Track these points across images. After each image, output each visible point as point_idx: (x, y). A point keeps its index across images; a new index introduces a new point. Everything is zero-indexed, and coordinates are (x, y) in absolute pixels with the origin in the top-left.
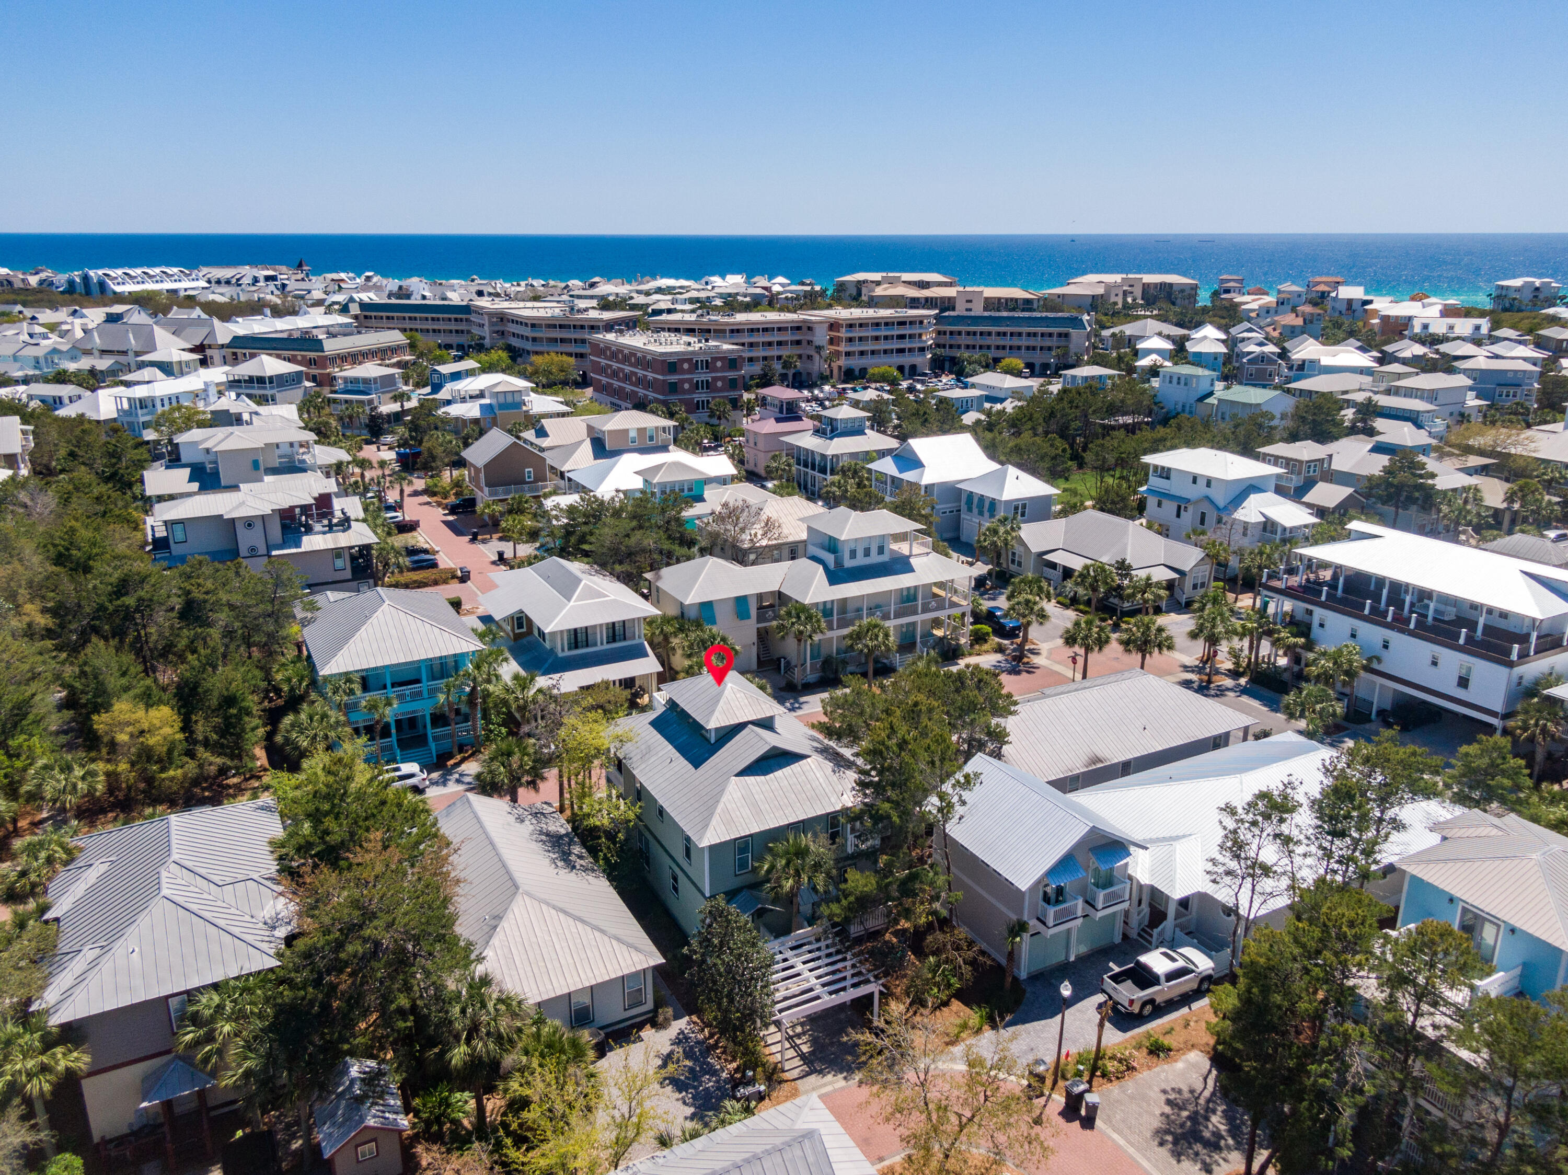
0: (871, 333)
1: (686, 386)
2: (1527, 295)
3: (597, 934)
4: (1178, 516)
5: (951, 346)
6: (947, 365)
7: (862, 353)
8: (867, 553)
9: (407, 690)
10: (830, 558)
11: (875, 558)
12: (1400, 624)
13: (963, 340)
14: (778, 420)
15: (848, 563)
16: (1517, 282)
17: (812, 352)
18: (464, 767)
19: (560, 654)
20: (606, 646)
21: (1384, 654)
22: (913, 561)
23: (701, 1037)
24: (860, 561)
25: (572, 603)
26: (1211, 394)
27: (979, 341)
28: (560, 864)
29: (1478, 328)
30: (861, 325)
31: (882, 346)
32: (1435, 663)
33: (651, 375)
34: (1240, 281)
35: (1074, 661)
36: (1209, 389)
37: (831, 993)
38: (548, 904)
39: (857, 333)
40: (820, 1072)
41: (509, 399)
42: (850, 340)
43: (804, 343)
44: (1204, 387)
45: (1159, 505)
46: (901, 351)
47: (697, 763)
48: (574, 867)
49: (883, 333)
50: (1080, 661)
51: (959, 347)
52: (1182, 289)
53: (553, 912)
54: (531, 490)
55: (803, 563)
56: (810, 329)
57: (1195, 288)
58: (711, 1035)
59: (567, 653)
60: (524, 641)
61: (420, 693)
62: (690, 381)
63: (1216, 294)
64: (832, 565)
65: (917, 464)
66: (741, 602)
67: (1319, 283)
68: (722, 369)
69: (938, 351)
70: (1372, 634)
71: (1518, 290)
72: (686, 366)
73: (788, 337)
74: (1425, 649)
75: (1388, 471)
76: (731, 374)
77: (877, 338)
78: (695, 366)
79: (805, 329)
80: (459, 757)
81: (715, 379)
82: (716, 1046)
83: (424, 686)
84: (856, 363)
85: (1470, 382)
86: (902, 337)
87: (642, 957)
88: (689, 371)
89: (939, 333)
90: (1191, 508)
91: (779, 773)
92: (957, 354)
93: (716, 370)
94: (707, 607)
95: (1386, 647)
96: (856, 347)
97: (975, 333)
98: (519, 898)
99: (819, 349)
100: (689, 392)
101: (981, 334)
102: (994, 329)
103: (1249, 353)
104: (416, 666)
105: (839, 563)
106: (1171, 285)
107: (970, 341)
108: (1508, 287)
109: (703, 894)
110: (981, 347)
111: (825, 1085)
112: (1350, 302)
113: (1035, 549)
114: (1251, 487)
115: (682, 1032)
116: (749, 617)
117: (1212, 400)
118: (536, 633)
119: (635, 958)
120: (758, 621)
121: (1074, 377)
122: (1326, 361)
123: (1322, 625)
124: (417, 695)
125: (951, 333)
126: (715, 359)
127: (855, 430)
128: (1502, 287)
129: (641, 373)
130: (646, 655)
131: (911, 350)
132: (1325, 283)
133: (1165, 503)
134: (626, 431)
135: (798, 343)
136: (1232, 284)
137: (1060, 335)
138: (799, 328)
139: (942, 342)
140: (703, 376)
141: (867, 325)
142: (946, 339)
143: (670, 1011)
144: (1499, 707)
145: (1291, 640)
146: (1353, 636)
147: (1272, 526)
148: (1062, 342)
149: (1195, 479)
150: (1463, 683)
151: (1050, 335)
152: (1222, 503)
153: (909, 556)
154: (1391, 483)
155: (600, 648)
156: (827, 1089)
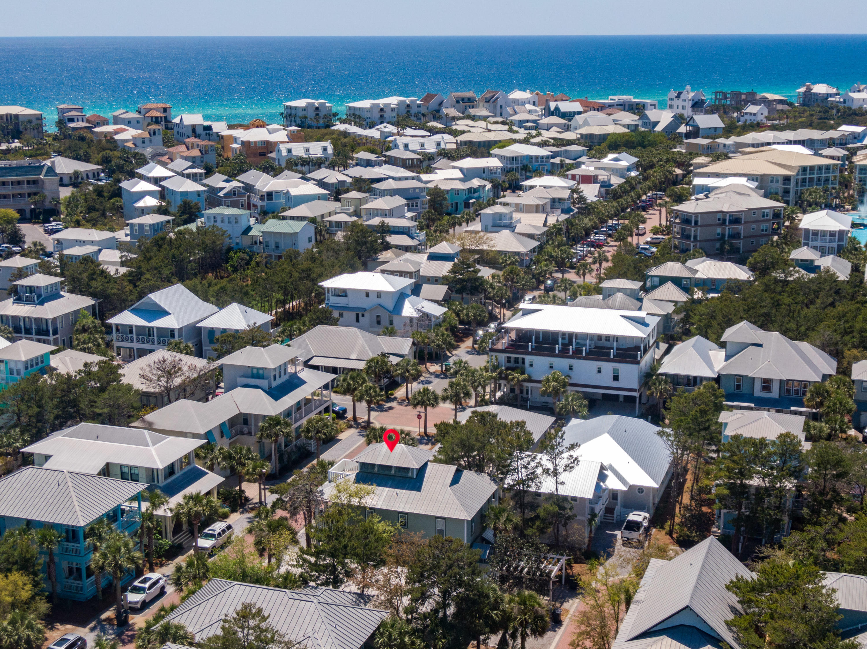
2: (311, 114)
4: (358, 320)
8: (280, 375)
11: (283, 378)
12: (577, 354)
15: (274, 384)
16: (301, 103)
19: (161, 485)
20: (180, 473)
21: (571, 373)
22: (301, 375)
24: (279, 381)
25: (152, 447)
26: (249, 228)
29: (325, 149)
32: (599, 372)
34: (82, 110)
35: (419, 417)
36: (248, 224)
45: (341, 315)
52: (27, 120)
55: (241, 391)
66: (223, 425)
67: (150, 110)
70: (561, 363)
74: (593, 365)
75: (454, 271)
85: (405, 201)
90: (367, 315)
91: (461, 481)
94: (210, 433)
95: (571, 369)
105: (270, 387)
108: (296, 108)
112: (194, 128)
114: (402, 295)
120: (230, 438)
123: (531, 365)
127: (53, 294)
128: (291, 108)
132: (156, 109)
133: (345, 314)
136: (73, 113)
137: (29, 182)
144: (636, 386)
145: (521, 378)
146: (551, 367)
147: (425, 316)
148: (33, 189)
149: (367, 294)
150: (616, 378)
151: (19, 183)
152: (390, 307)
153: (296, 373)
154: (462, 280)
155: (177, 475)
156: (575, 605)
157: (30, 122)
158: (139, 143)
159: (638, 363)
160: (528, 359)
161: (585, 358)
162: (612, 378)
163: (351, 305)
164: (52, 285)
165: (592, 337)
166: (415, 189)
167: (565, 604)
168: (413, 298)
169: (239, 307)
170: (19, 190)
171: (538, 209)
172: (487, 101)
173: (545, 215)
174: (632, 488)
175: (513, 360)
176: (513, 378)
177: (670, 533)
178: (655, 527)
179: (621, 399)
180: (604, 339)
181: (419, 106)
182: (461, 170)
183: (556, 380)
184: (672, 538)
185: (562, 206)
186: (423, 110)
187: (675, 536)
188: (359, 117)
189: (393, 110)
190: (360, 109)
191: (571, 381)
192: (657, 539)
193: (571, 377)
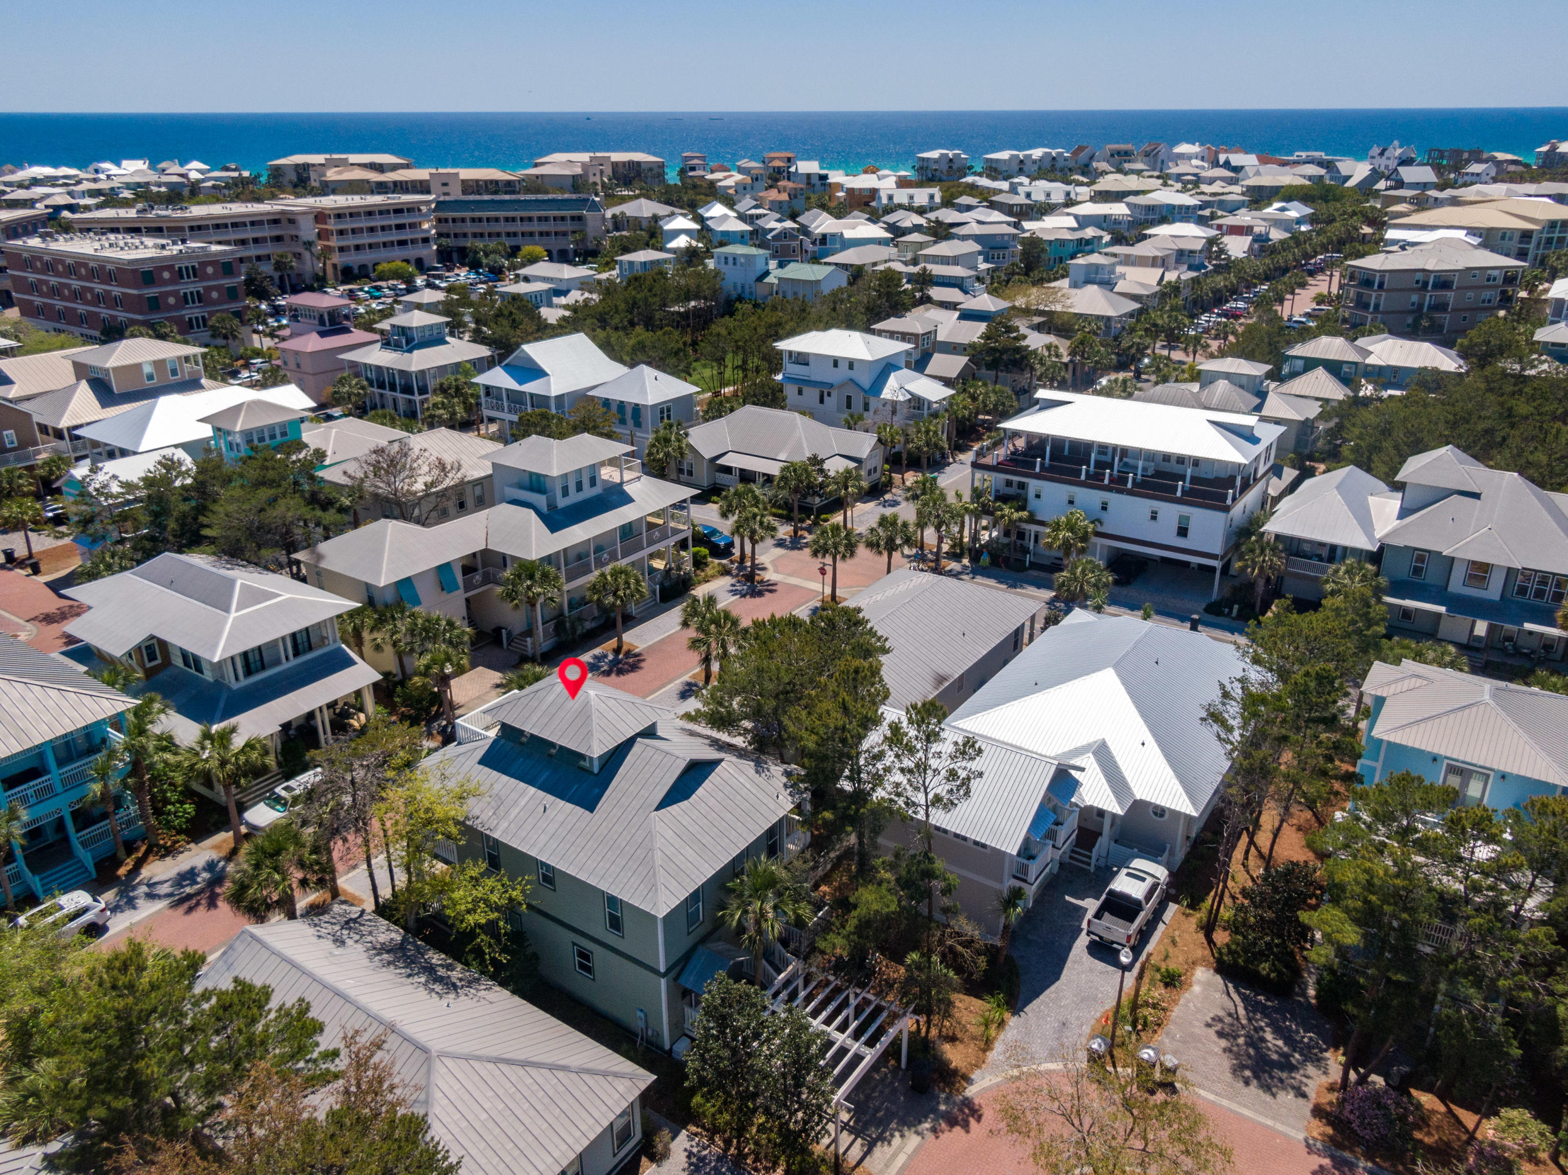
0: (364, 223)
1: (171, 300)
2: (944, 167)
3: (560, 1074)
4: (822, 401)
5: (456, 236)
6: (455, 256)
7: (358, 248)
8: (579, 487)
9: (29, 788)
10: (541, 500)
11: (588, 492)
12: (1118, 485)
13: (469, 228)
14: (323, 334)
15: (562, 503)
16: (935, 154)
17: (300, 249)
18: (146, 872)
19: (235, 686)
20: (294, 662)
21: (1104, 516)
22: (627, 488)
23: (716, 1150)
24: (574, 498)
25: (233, 615)
26: (767, 273)
27: (486, 228)
28: (438, 987)
29: (932, 197)
30: (351, 215)
31: (381, 238)
32: (1154, 518)
33: (116, 290)
34: (703, 158)
35: (823, 571)
36: (764, 269)
37: (871, 1043)
38: (479, 1058)
39: (348, 225)
40: (881, 1138)
42: (341, 232)
43: (287, 239)
44: (760, 267)
45: (800, 392)
46: (402, 243)
47: (590, 804)
48: (455, 987)
49: (378, 222)
50: (829, 569)
51: (465, 235)
52: (651, 167)
53: (490, 1066)
54: (18, 460)
55: (504, 511)
56: (292, 221)
57: (662, 166)
58: (728, 1143)
59: (244, 682)
60: (163, 676)
61: (50, 788)
62: (175, 294)
63: (682, 172)
64: (545, 509)
65: (537, 372)
66: (444, 570)
67: (774, 159)
68: (214, 277)
69: (444, 241)
70: (1090, 497)
71: (936, 161)
72: (166, 275)
73: (267, 232)
74: (1144, 505)
75: (987, 337)
76: (227, 282)
77: (372, 230)
78: (179, 274)
79: (284, 222)
80: (131, 861)
81: (208, 289)
82: (741, 1156)
83: (55, 775)
84: (354, 259)
85: (979, 248)
86: (400, 227)
87: (628, 1083)
88: (171, 282)
89: (439, 220)
90: (834, 393)
91: (700, 791)
92: (469, 243)
93: (205, 277)
94: (405, 584)
95: (1104, 508)
96: (350, 241)
97: (480, 220)
98: (438, 1064)
99: (309, 245)
100: (176, 307)
101: (488, 220)
102: (501, 214)
103: (772, 230)
104: (38, 752)
105: (552, 506)
106: (639, 163)
107: (477, 228)
108: (928, 159)
109: (655, 971)
110: (490, 235)
111: (895, 1156)
112: (806, 176)
113: (707, 456)
114: (888, 366)
115: (690, 1155)
116: (457, 588)
117: (771, 279)
118: (178, 662)
119: (621, 1088)
120: (467, 589)
121: (631, 263)
122: (848, 234)
123: (1038, 496)
124: (46, 793)
125: (454, 220)
126: (204, 264)
127: (433, 339)
128: (923, 159)
129: (99, 288)
130: (354, 663)
131: (413, 241)
132: (780, 159)
133: (806, 390)
134: (138, 366)
135: (278, 239)
136: (696, 161)
137: (573, 218)
138: (276, 222)
139: (445, 231)
140: (190, 287)
141: (359, 214)
142: (451, 228)
143: (666, 1133)
144: (1218, 550)
145: (1016, 516)
146: (1071, 502)
147: (917, 402)
148: (576, 226)
149: (836, 362)
150: (1183, 532)
151: (563, 219)
152: (866, 384)
153: (622, 483)
154: (994, 350)
155: (285, 666)
156: (901, 1159)
157: (651, 170)
158: (741, 190)
159: (1227, 509)
160: (1034, 485)
161: (1130, 493)
162: (1175, 532)
163: (813, 378)
164: (431, 327)
165: (1150, 456)
166: (1005, 235)
168: (905, 372)
169: (647, 371)
170: (561, 227)
171: (1154, 262)
172: (1147, 155)
173: (1161, 271)
174: (1139, 806)
175: (1016, 487)
176: (1003, 516)
177: (1209, 929)
178: (1177, 902)
179: (1192, 570)
180: (1173, 460)
181: (1066, 159)
182: (1076, 217)
183: (1071, 529)
184: (1210, 943)
185: (1192, 261)
186: (1071, 164)
187: (1221, 937)
188: (996, 170)
189: (1035, 162)
190: (997, 161)
191: (1100, 529)
192: (1174, 943)
193: (1101, 523)
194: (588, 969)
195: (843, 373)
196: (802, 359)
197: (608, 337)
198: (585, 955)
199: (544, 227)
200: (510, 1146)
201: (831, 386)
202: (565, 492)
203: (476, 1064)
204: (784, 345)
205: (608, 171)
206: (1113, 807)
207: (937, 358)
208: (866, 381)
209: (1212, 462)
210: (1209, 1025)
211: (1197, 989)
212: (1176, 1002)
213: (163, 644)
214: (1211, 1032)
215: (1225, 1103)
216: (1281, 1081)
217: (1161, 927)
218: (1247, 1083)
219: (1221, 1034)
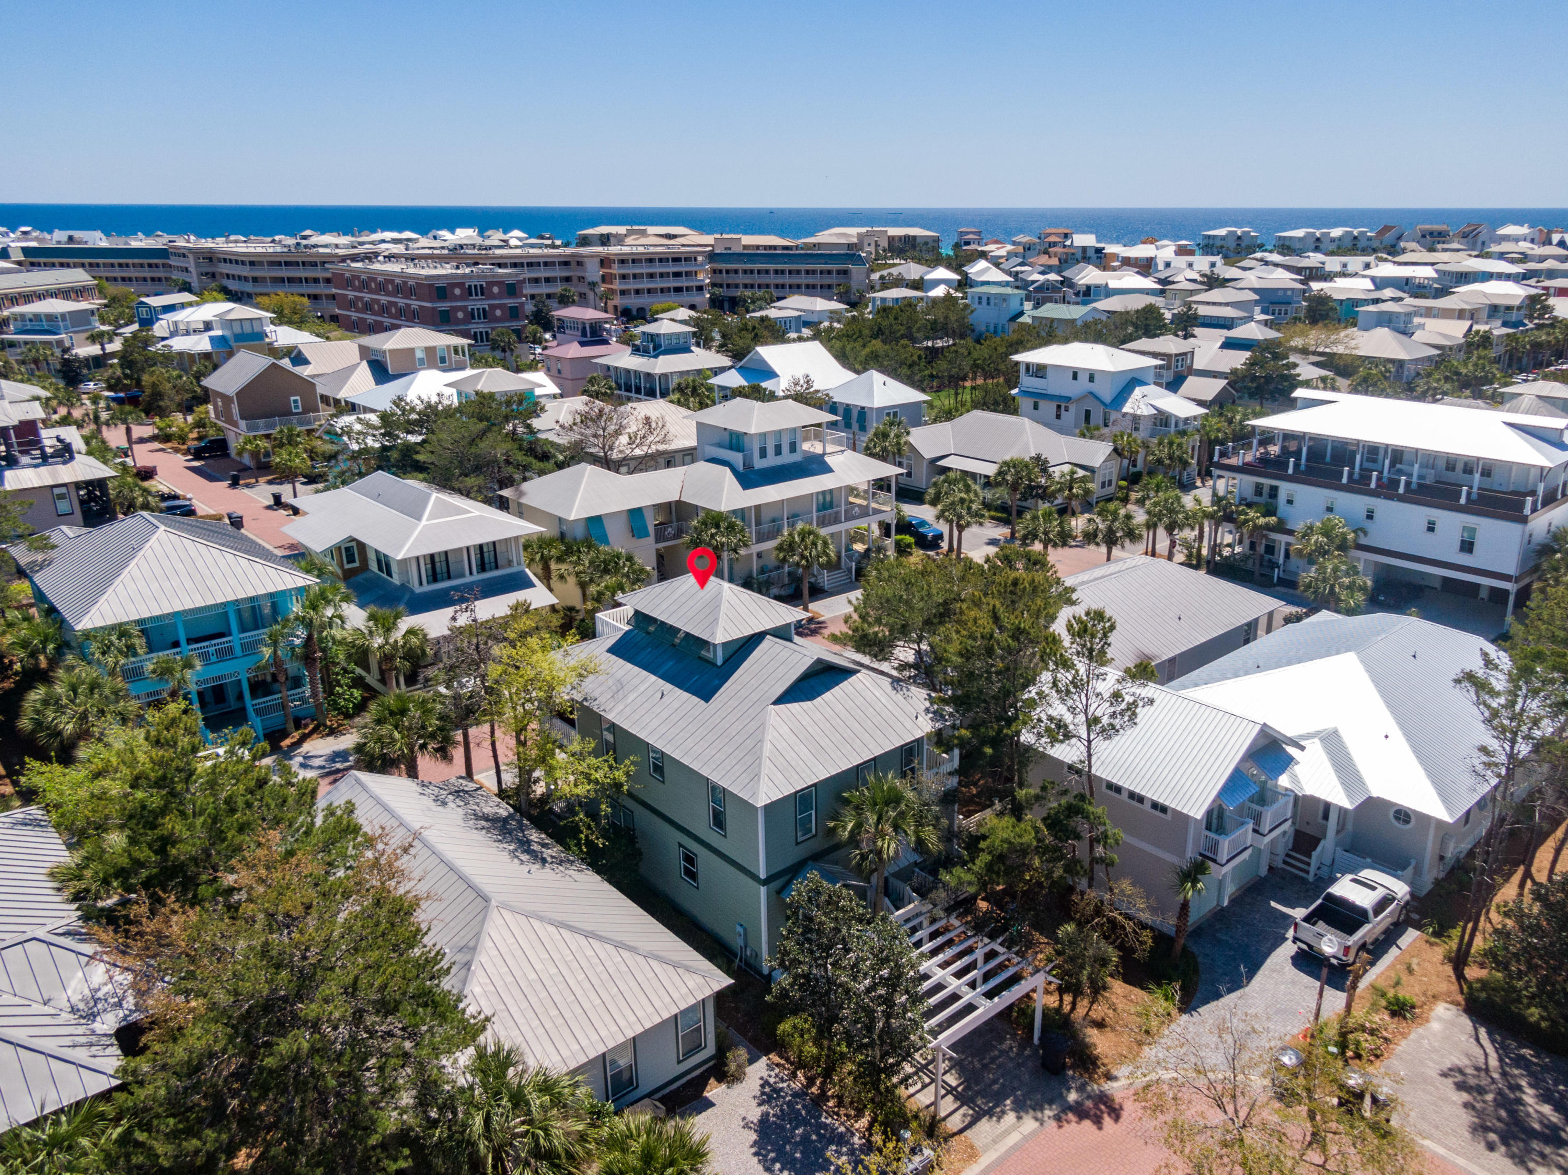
0: (645, 269)
1: (460, 315)
2: (1232, 244)
3: (625, 954)
4: (1058, 417)
5: (728, 286)
6: (726, 305)
7: (637, 292)
8: (778, 450)
9: (211, 647)
10: (736, 459)
11: (787, 458)
12: (1387, 490)
13: (741, 279)
14: (583, 344)
15: (758, 463)
16: (1222, 232)
17: (585, 290)
18: (309, 746)
19: (418, 590)
20: (477, 577)
21: (1368, 524)
22: (829, 460)
23: (796, 1086)
24: (772, 461)
25: (424, 522)
26: (1021, 313)
27: (757, 279)
28: (525, 857)
29: (1212, 267)
30: (634, 261)
31: (659, 284)
32: (1431, 528)
33: (415, 304)
34: (979, 233)
36: (1019, 309)
37: (989, 995)
38: (541, 919)
39: (630, 270)
41: (247, 329)
42: (624, 277)
43: (575, 280)
44: (1014, 306)
45: (1036, 407)
46: (678, 290)
47: (705, 693)
48: (544, 861)
49: (658, 269)
51: (737, 286)
52: (926, 241)
53: (551, 929)
54: (301, 423)
55: (702, 467)
56: (579, 264)
57: (937, 240)
58: (811, 1081)
59: (427, 588)
60: (360, 578)
61: (230, 650)
62: (464, 309)
63: (957, 246)
64: (740, 468)
65: (770, 372)
66: (635, 515)
67: (1050, 234)
68: (499, 296)
69: (717, 291)
70: (1353, 504)
71: (1223, 238)
72: (457, 291)
73: (558, 273)
74: (1420, 514)
75: (1252, 363)
76: (510, 302)
77: (651, 276)
78: (469, 292)
79: (574, 264)
80: (296, 735)
81: (493, 307)
82: (823, 1097)
83: (236, 638)
84: (633, 302)
85: (1257, 297)
86: (677, 275)
87: (699, 980)
88: (461, 298)
89: (714, 271)
90: (1072, 408)
91: (830, 695)
92: (738, 293)
93: (493, 296)
94: (595, 522)
95: (1370, 516)
96: (632, 285)
97: (752, 272)
98: (494, 915)
99: (593, 285)
100: (464, 323)
101: (759, 272)
102: (772, 267)
103: (1034, 282)
104: (221, 612)
105: (748, 466)
106: (914, 237)
107: (748, 280)
108: (1214, 237)
109: (755, 877)
110: (760, 286)
112: (1084, 249)
113: (928, 454)
114: (1133, 381)
115: (765, 1083)
116: (647, 535)
117: (1026, 319)
118: (374, 566)
119: (691, 984)
120: (658, 540)
121: (883, 300)
122: (1113, 284)
123: (1290, 502)
124: (225, 654)
125: (728, 272)
126: (492, 285)
127: (679, 347)
128: (1209, 236)
129: (401, 302)
130: (533, 585)
131: (688, 289)
132: (1056, 234)
133: (1042, 404)
134: (412, 351)
135: (568, 279)
136: (971, 236)
137: (839, 272)
138: (566, 264)
139: (719, 281)
140: (477, 303)
141: (640, 261)
142: (724, 278)
143: (742, 1053)
144: (1511, 568)
145: (1262, 521)
146: (1328, 508)
147: (1162, 419)
148: (842, 279)
149: (1076, 374)
150: (1467, 547)
151: (829, 272)
152: (1108, 398)
153: (824, 454)
154: (1259, 377)
155: (468, 579)
156: (1014, 1138)
157: (926, 243)
158: (1011, 255)
159: (1524, 520)
160: (1285, 488)
161: (1402, 499)
162: (1457, 545)
163: (1051, 391)
164: (678, 335)
165: (1430, 459)
166: (1285, 290)
167: (984, 1125)
168: (1151, 389)
169: (876, 377)
170: (827, 280)
171: (1461, 314)
172: (1465, 236)
173: (1467, 323)
174: (1373, 806)
175: (1266, 491)
176: (1247, 521)
177: (1459, 961)
178: (1418, 926)
179: (1484, 594)
180: (1460, 467)
181: (1370, 239)
182: (1373, 279)
183: (1326, 533)
184: (1460, 976)
185: (1507, 317)
186: (1375, 244)
187: (1473, 972)
188: (1288, 248)
189: (1333, 240)
190: (1291, 238)
191: (1363, 541)
192: (1410, 970)
193: (1366, 533)
194: (692, 875)
195: (1083, 384)
196: (1040, 371)
197: (844, 347)
198: (690, 859)
199: (810, 280)
200: (554, 1012)
201: (1068, 399)
202: (763, 453)
203: (536, 924)
204: (1023, 357)
205: (884, 243)
206: (1339, 798)
207: (1191, 381)
208: (1107, 395)
209: (1509, 465)
210: (1444, 1075)
211: (1435, 1026)
212: (1404, 1036)
213: (362, 546)
214: (1449, 1081)
215: (1461, 1161)
216: (1543, 1156)
217: (1394, 952)
218: (1491, 1147)
219: (1461, 1086)
